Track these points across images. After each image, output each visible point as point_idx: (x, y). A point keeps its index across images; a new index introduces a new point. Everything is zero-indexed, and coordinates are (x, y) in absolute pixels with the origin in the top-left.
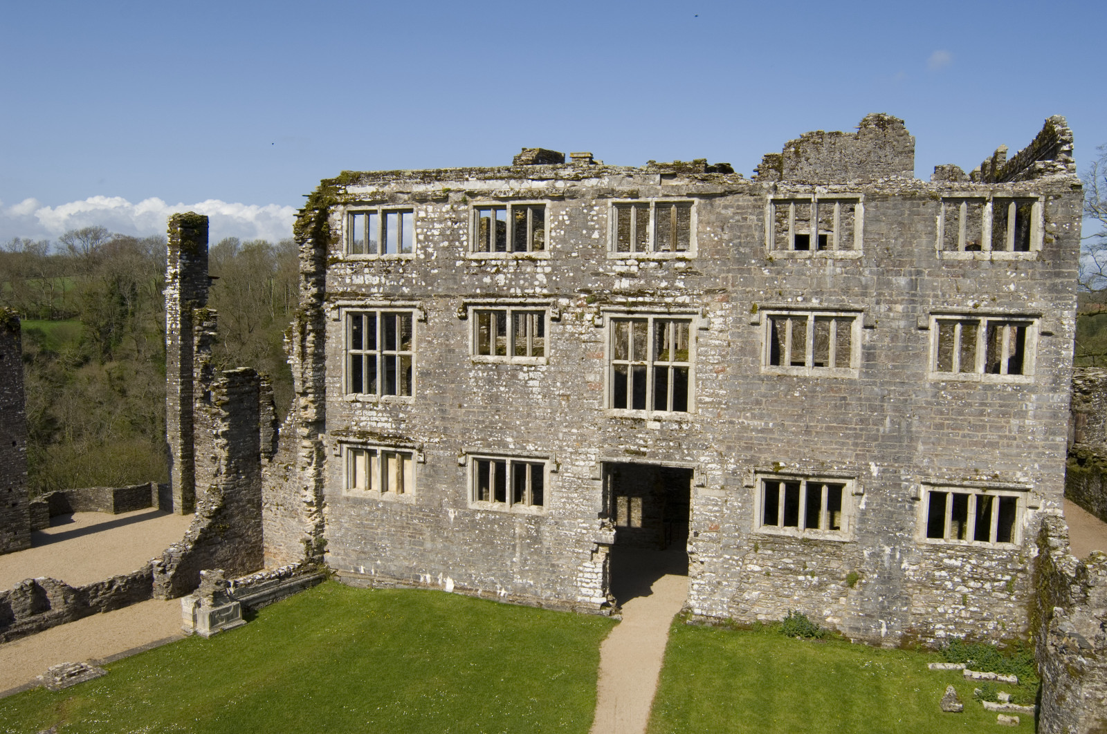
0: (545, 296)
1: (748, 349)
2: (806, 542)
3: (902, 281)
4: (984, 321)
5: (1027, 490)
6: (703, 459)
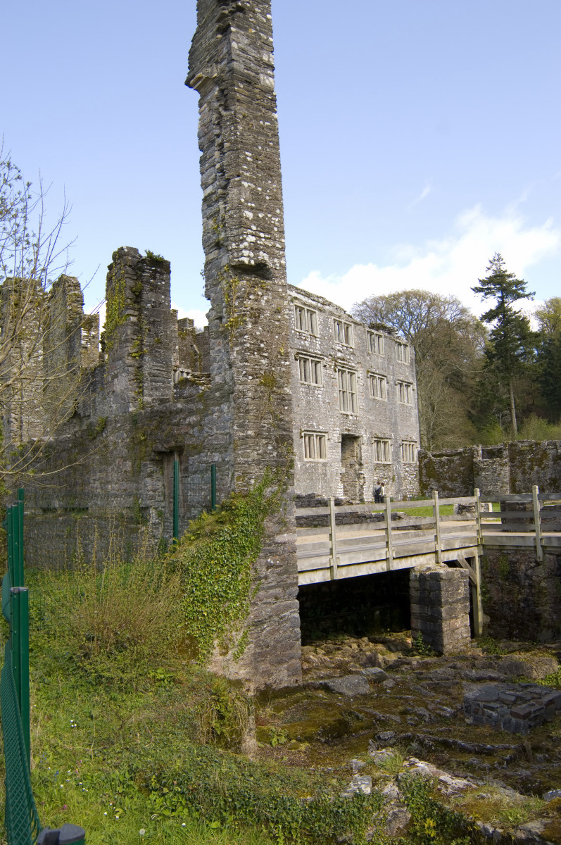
0: (321, 355)
1: (367, 388)
2: (384, 466)
3: (391, 367)
4: (404, 384)
5: (416, 442)
6: (362, 432)
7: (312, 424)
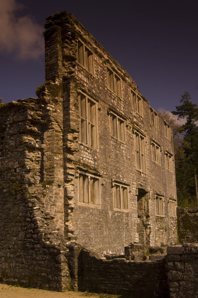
0: (124, 116)
2: (161, 218)
3: (162, 140)
4: (169, 155)
5: (175, 200)
6: (149, 189)
7: (119, 176)
